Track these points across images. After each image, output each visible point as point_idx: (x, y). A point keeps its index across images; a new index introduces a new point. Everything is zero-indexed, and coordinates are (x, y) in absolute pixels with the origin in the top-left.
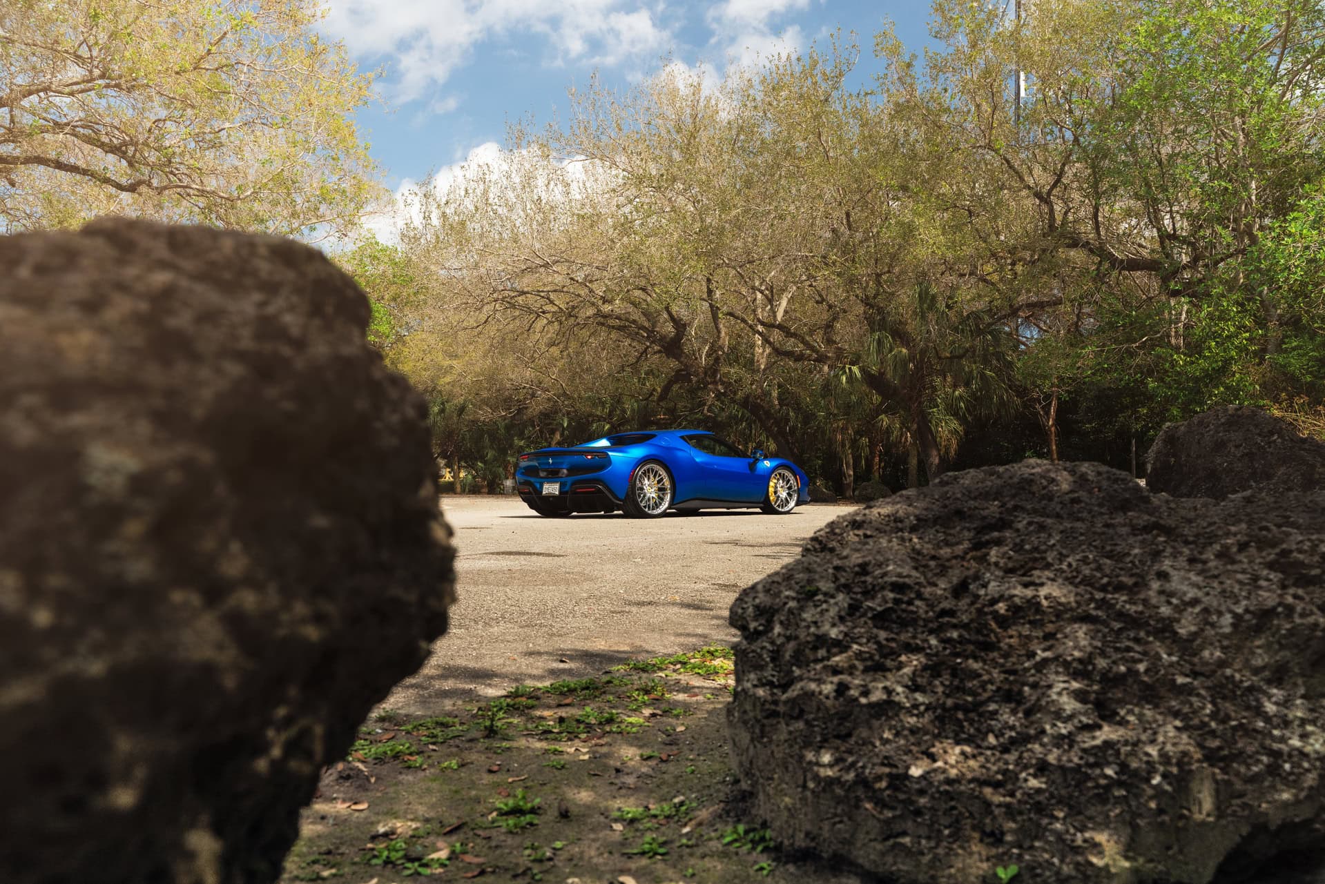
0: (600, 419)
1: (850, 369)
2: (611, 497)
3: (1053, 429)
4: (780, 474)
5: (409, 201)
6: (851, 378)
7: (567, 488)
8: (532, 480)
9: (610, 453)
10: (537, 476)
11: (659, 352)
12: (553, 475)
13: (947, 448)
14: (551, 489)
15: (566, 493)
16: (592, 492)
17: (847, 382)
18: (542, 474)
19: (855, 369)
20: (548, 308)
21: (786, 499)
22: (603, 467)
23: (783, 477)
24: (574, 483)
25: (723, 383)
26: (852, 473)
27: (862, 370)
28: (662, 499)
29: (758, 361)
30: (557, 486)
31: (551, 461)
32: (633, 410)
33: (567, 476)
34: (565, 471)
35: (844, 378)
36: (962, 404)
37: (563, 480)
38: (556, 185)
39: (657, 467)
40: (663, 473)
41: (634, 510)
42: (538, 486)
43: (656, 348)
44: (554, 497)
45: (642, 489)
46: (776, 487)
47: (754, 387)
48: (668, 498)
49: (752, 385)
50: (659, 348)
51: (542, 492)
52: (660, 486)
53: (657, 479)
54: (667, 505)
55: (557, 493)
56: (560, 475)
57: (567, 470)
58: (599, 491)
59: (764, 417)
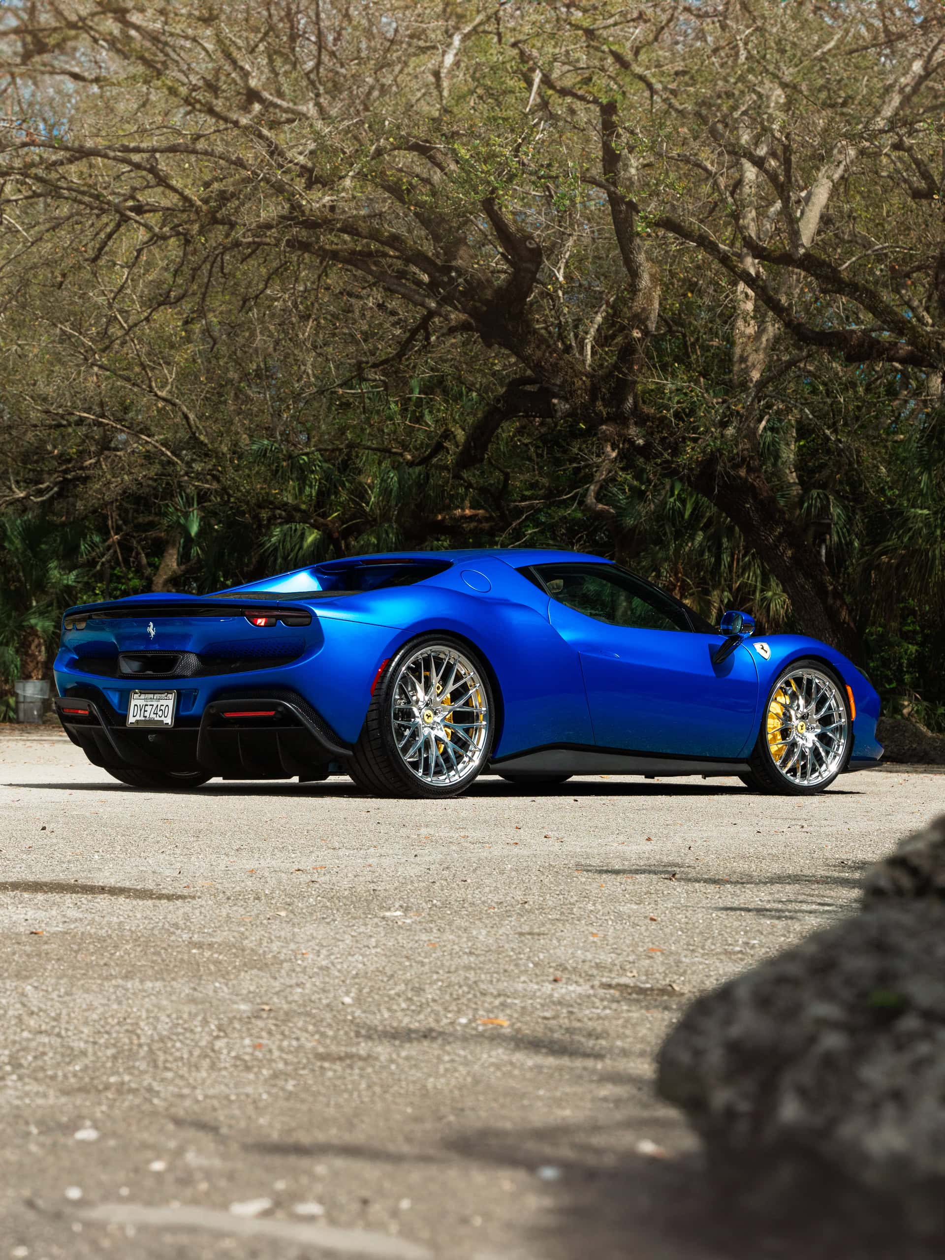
0: (291, 514)
2: (320, 735)
4: (798, 681)
7: (197, 709)
8: (99, 682)
9: (319, 612)
10: (114, 671)
11: (465, 327)
12: (157, 670)
14: (152, 708)
15: (194, 720)
16: (269, 722)
18: (127, 667)
21: (815, 751)
22: (294, 652)
23: (807, 689)
24: (216, 695)
25: (642, 419)
29: (743, 359)
30: (168, 702)
32: (386, 492)
33: (198, 673)
34: (193, 660)
37: (186, 684)
39: (450, 654)
40: (466, 669)
41: (384, 772)
42: (116, 699)
43: (456, 317)
44: (161, 731)
45: (408, 715)
46: (787, 718)
47: (730, 431)
48: (480, 740)
49: (724, 425)
50: (463, 317)
51: (125, 717)
52: (458, 705)
53: (451, 687)
54: (476, 761)
55: (168, 720)
56: (178, 671)
57: (199, 656)
58: (289, 718)
59: (755, 518)
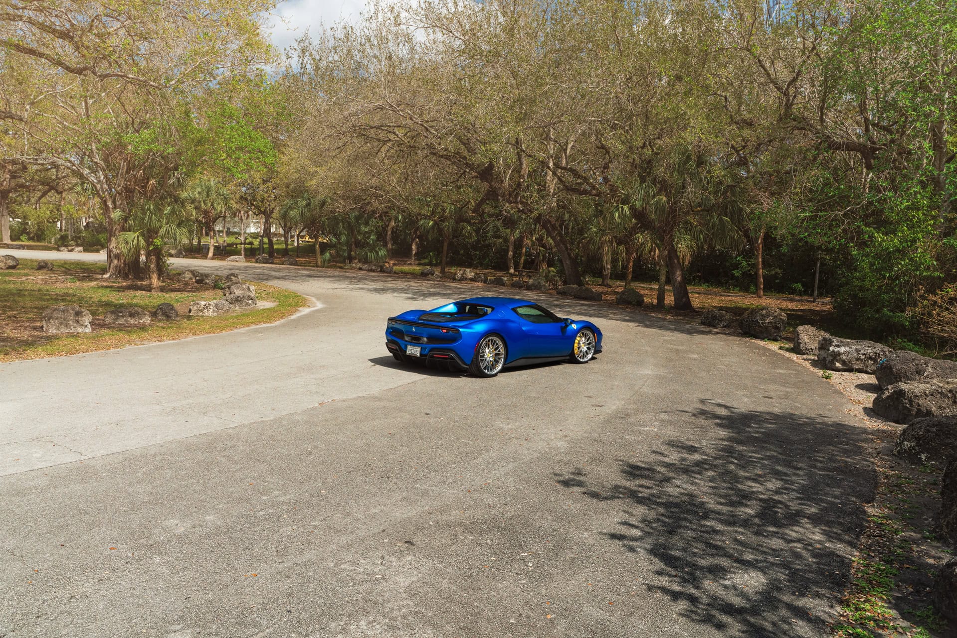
1: (622, 207)
2: (460, 363)
3: (761, 246)
4: (583, 333)
5: (290, 55)
6: (622, 215)
7: (426, 352)
8: (399, 341)
9: (461, 330)
10: (403, 338)
11: (476, 177)
12: (416, 340)
13: (684, 259)
14: (414, 351)
15: (426, 355)
16: (446, 358)
17: (619, 217)
18: (407, 338)
19: (626, 208)
20: (392, 136)
21: (586, 352)
22: (454, 340)
23: (585, 335)
24: (431, 350)
25: (522, 203)
26: (609, 267)
27: (631, 208)
28: (496, 362)
29: (549, 186)
30: (418, 349)
31: (414, 330)
33: (427, 343)
34: (425, 339)
35: (617, 215)
36: (701, 236)
37: (423, 346)
38: (404, 45)
39: (495, 338)
40: (499, 342)
41: (476, 372)
42: (403, 347)
43: (474, 174)
44: (416, 357)
45: (483, 356)
46: (579, 344)
47: (545, 207)
48: (502, 361)
49: (543, 206)
50: (476, 174)
51: (406, 352)
52: (497, 352)
53: (495, 347)
54: (500, 368)
55: (418, 355)
56: (421, 342)
57: (427, 338)
58: (452, 358)
59: (550, 229)
